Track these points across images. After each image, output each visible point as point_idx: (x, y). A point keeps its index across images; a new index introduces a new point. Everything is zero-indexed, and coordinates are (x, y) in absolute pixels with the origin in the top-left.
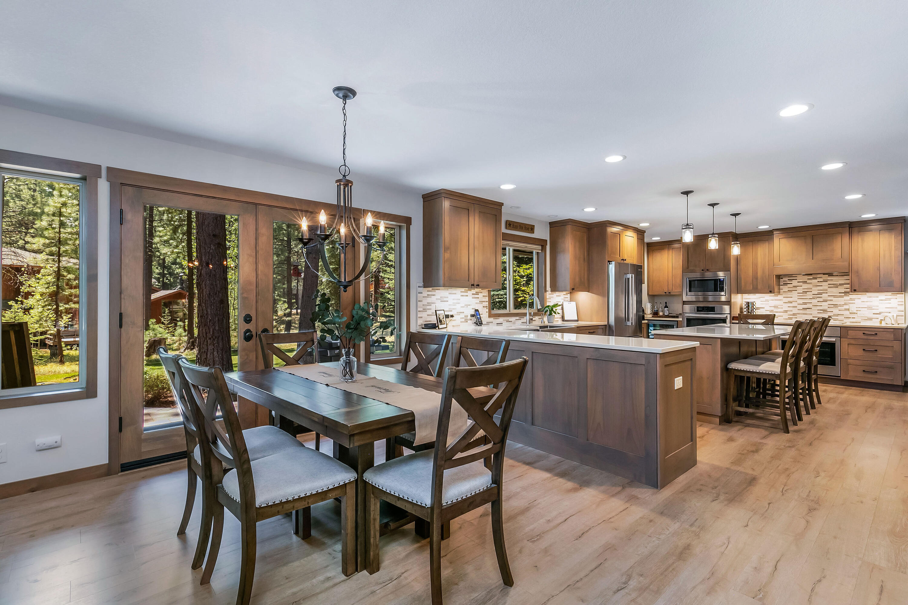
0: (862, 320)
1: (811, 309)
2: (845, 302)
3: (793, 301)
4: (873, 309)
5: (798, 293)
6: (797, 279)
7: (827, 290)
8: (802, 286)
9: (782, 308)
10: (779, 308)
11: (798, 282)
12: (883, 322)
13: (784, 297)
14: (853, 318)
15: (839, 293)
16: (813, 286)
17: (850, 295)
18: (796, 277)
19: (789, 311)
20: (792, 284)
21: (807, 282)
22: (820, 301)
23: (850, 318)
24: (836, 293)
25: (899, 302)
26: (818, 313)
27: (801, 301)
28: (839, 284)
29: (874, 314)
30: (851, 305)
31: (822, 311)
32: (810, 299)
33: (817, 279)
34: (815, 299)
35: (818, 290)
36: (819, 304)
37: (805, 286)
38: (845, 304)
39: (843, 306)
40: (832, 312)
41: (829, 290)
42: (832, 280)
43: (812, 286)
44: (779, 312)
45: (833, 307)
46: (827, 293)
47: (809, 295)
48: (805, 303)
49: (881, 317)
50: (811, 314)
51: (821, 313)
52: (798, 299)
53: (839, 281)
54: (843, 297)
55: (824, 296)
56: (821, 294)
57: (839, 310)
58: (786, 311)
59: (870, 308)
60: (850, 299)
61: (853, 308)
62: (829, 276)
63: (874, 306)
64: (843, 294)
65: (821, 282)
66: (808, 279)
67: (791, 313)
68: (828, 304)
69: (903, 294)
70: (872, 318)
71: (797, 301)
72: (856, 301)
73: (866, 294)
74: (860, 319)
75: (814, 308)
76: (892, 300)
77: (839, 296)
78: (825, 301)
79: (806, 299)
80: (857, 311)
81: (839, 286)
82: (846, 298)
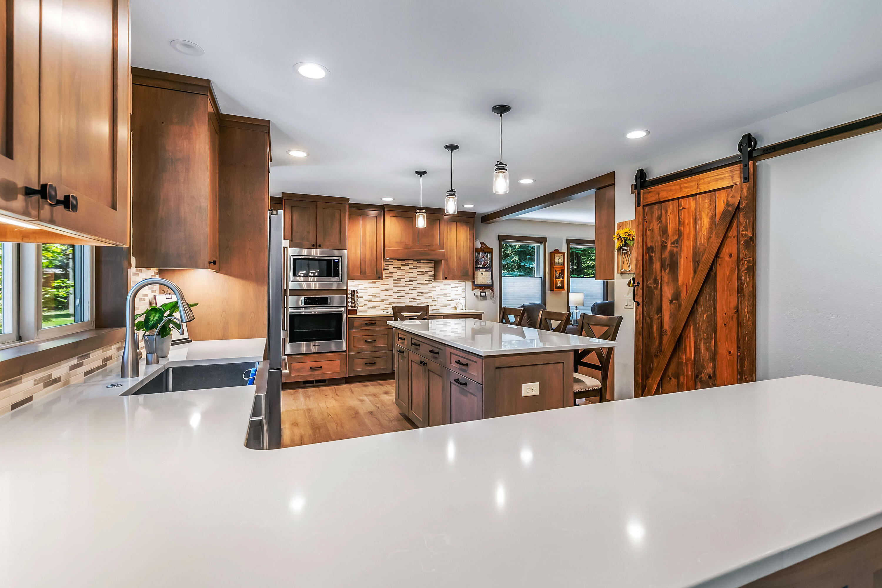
0: (440, 307)
1: (404, 297)
2: (430, 289)
3: (390, 289)
4: (447, 296)
5: (394, 280)
6: (392, 265)
7: (416, 277)
8: (396, 272)
9: (380, 297)
10: (377, 297)
11: (394, 268)
12: (458, 309)
13: (381, 284)
14: (434, 305)
15: (425, 280)
16: (406, 273)
17: (433, 283)
18: (392, 262)
19: (386, 300)
20: (388, 269)
21: (400, 268)
22: (411, 289)
23: (432, 305)
24: (422, 280)
25: (462, 289)
26: (409, 301)
27: (396, 289)
28: (425, 271)
29: (448, 301)
30: (433, 292)
31: (412, 300)
32: (403, 286)
33: (408, 265)
34: (407, 286)
35: (410, 277)
36: (410, 292)
37: (400, 272)
38: (429, 292)
39: (428, 294)
40: (420, 300)
41: (418, 277)
42: (420, 267)
43: (404, 272)
44: (377, 302)
45: (420, 295)
46: (416, 280)
47: (403, 283)
48: (399, 291)
49: (453, 304)
50: (404, 303)
51: (411, 301)
52: (394, 286)
53: (425, 268)
54: (428, 285)
55: (414, 283)
56: (411, 281)
57: (425, 298)
58: (383, 301)
59: (445, 295)
60: (433, 286)
61: (435, 295)
62: (418, 263)
63: (448, 293)
64: (428, 282)
65: (412, 268)
66: (402, 265)
67: (387, 302)
68: (417, 292)
69: (464, 282)
70: (447, 305)
71: (392, 289)
72: (437, 289)
73: (443, 282)
74: (439, 306)
75: (406, 296)
76: (458, 287)
77: (425, 283)
78: (415, 288)
79: (400, 286)
80: (437, 298)
81: (425, 273)
82: (430, 285)
